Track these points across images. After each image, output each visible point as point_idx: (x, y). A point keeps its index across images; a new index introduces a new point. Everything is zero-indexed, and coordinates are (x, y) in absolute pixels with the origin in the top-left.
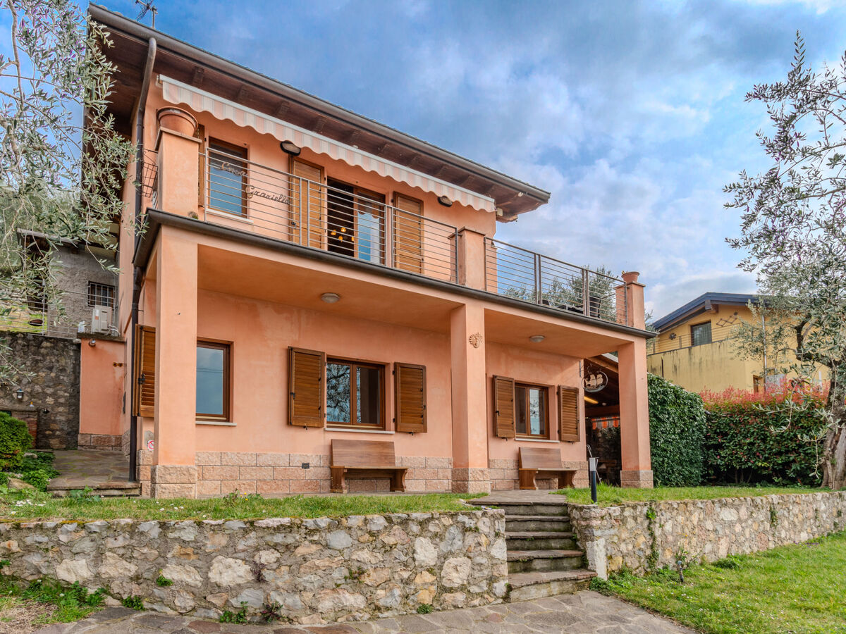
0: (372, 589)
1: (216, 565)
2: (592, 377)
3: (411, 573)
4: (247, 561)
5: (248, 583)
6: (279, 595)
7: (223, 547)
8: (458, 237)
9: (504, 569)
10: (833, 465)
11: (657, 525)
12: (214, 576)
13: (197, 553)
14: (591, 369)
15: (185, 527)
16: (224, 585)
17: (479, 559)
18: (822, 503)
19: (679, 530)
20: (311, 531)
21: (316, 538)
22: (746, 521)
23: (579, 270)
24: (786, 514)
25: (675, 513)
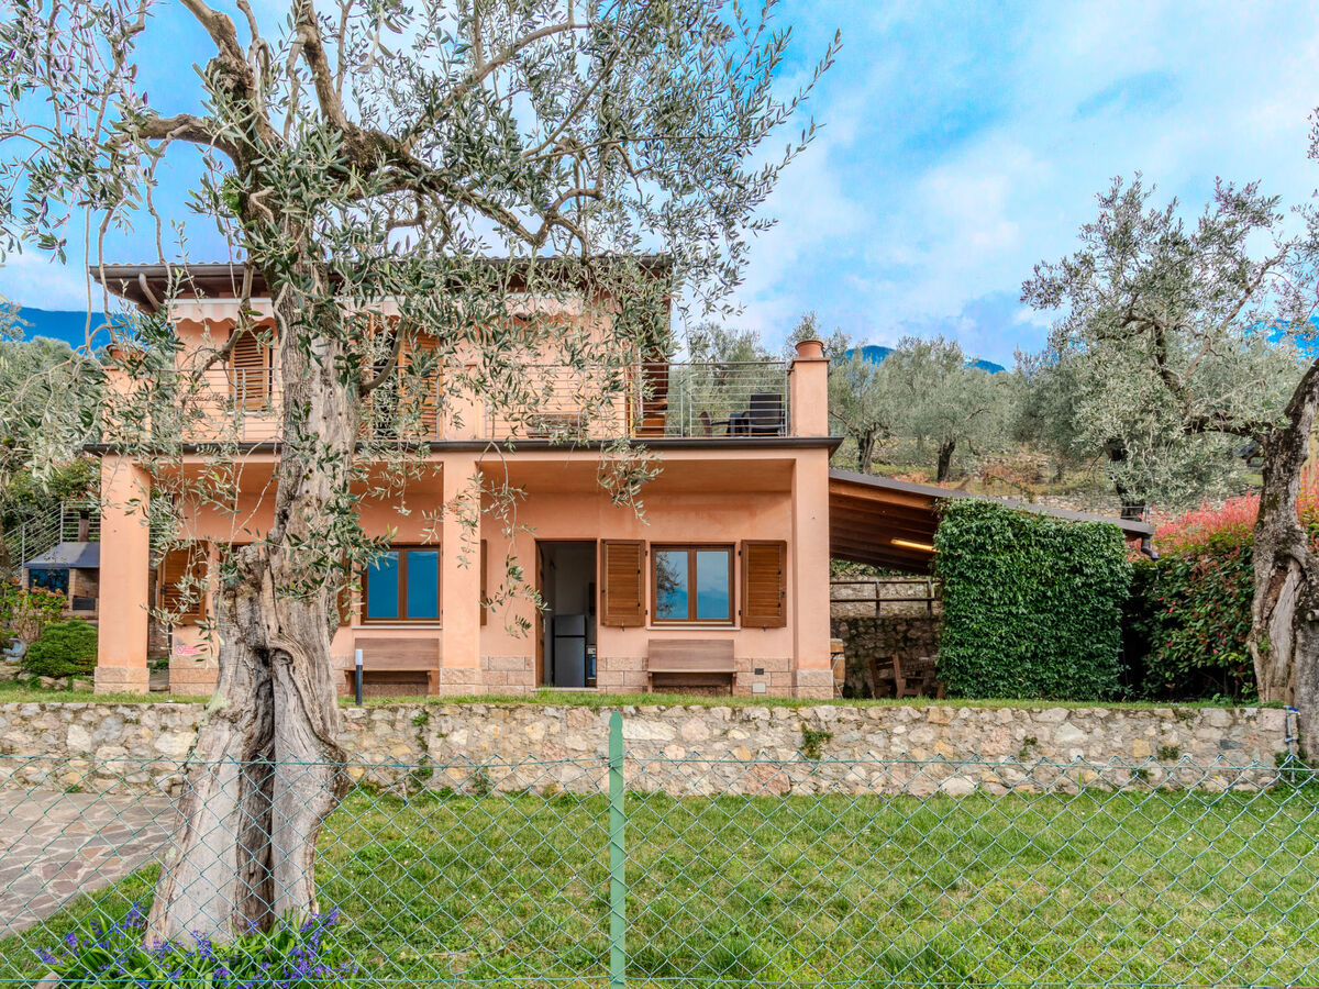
0: (21, 765)
3: (62, 755)
17: (139, 751)
19: (483, 744)
25: (477, 721)
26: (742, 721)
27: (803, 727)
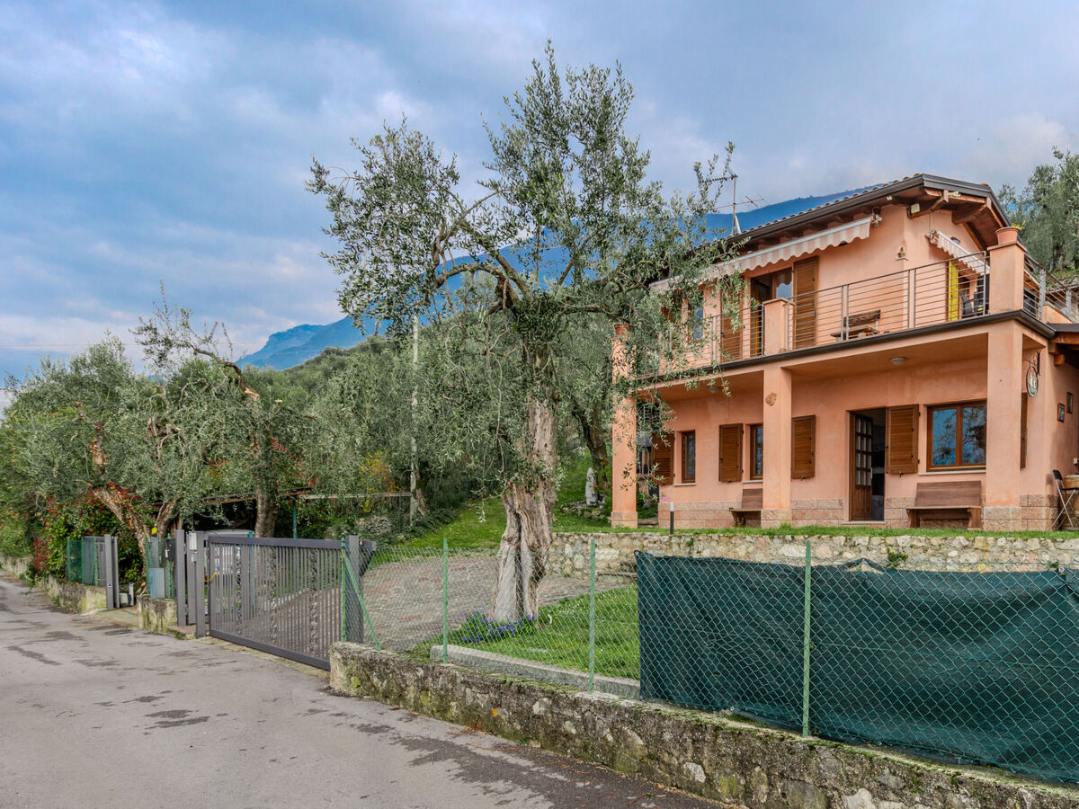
11: (695, 552)
25: (714, 544)
26: (851, 546)
27: (888, 550)
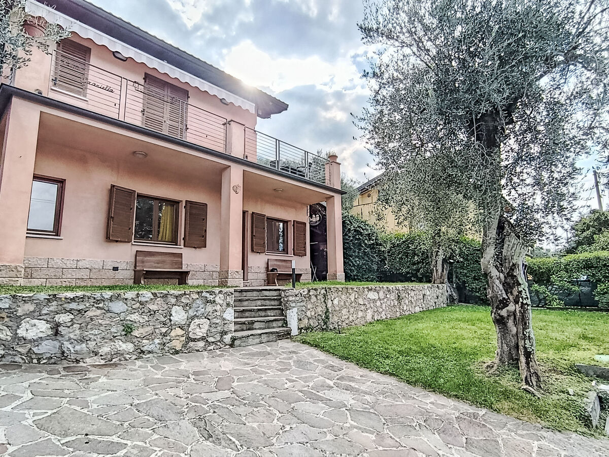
0: (139, 339)
1: (24, 324)
2: (314, 216)
3: (168, 329)
4: (48, 321)
5: (47, 336)
6: (70, 344)
7: (31, 312)
8: (228, 125)
9: (232, 327)
10: (437, 270)
11: (330, 300)
12: (21, 332)
13: (10, 317)
14: (313, 211)
15: (2, 299)
16: (29, 338)
17: (215, 321)
18: (428, 290)
19: (342, 303)
20: (98, 300)
21: (101, 305)
22: (383, 299)
23: (304, 152)
24: (407, 296)
26: (389, 291)
27: (397, 292)
